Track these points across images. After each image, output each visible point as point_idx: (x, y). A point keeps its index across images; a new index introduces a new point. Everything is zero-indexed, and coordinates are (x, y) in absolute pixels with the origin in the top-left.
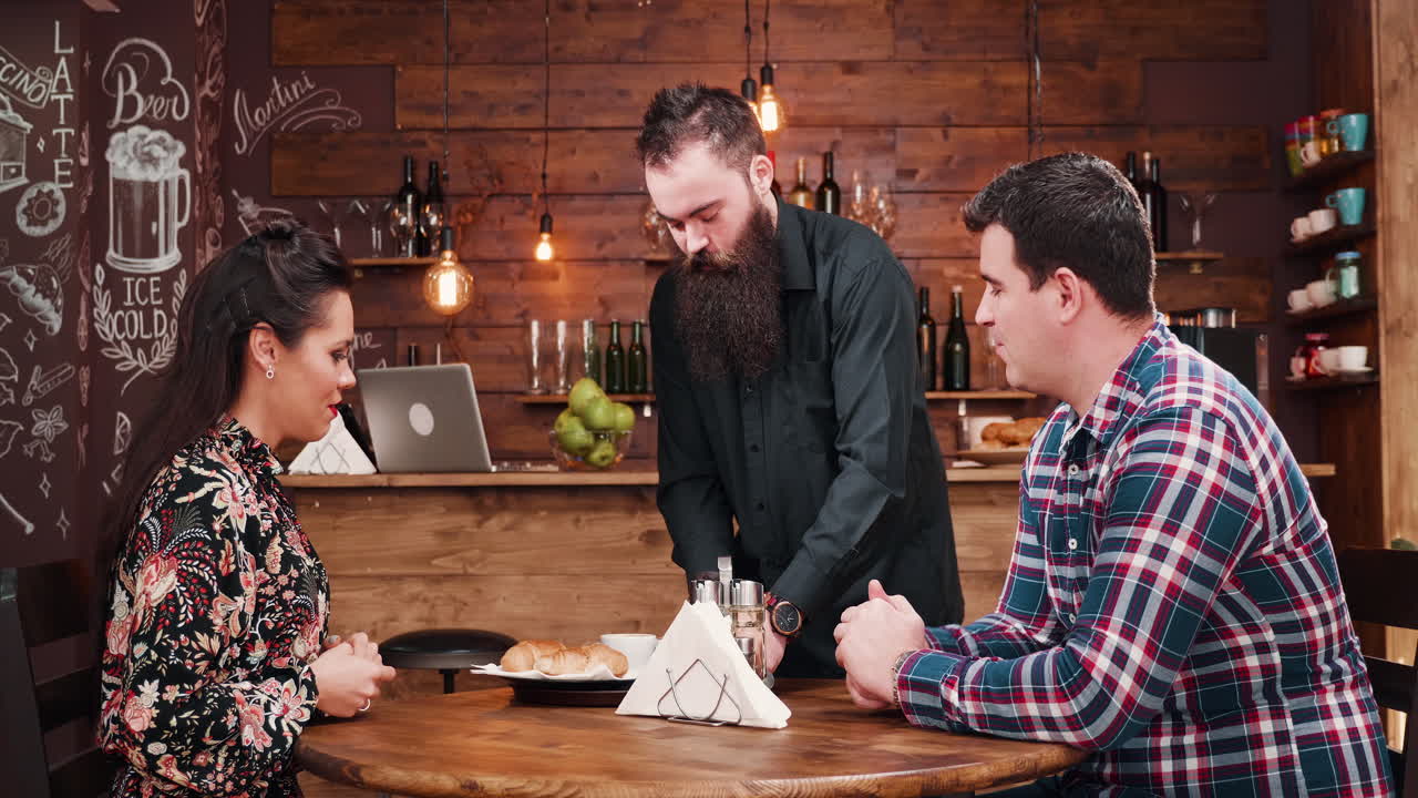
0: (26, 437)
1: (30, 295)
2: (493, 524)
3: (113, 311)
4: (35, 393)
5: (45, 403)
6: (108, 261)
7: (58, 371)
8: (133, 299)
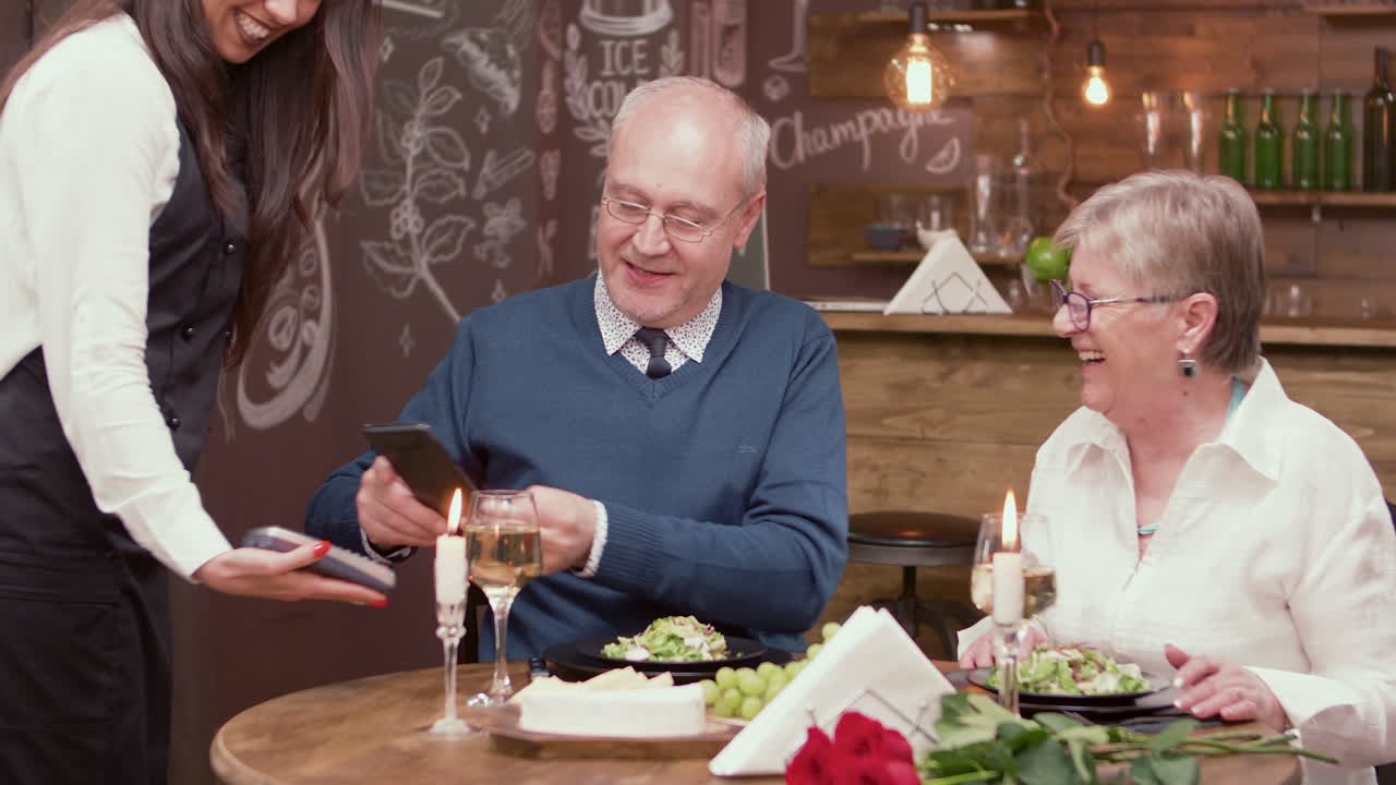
0: (477, 237)
1: (483, 66)
2: (961, 377)
3: (589, 81)
4: (488, 184)
5: (500, 196)
6: (584, 21)
7: (514, 159)
8: (614, 68)
